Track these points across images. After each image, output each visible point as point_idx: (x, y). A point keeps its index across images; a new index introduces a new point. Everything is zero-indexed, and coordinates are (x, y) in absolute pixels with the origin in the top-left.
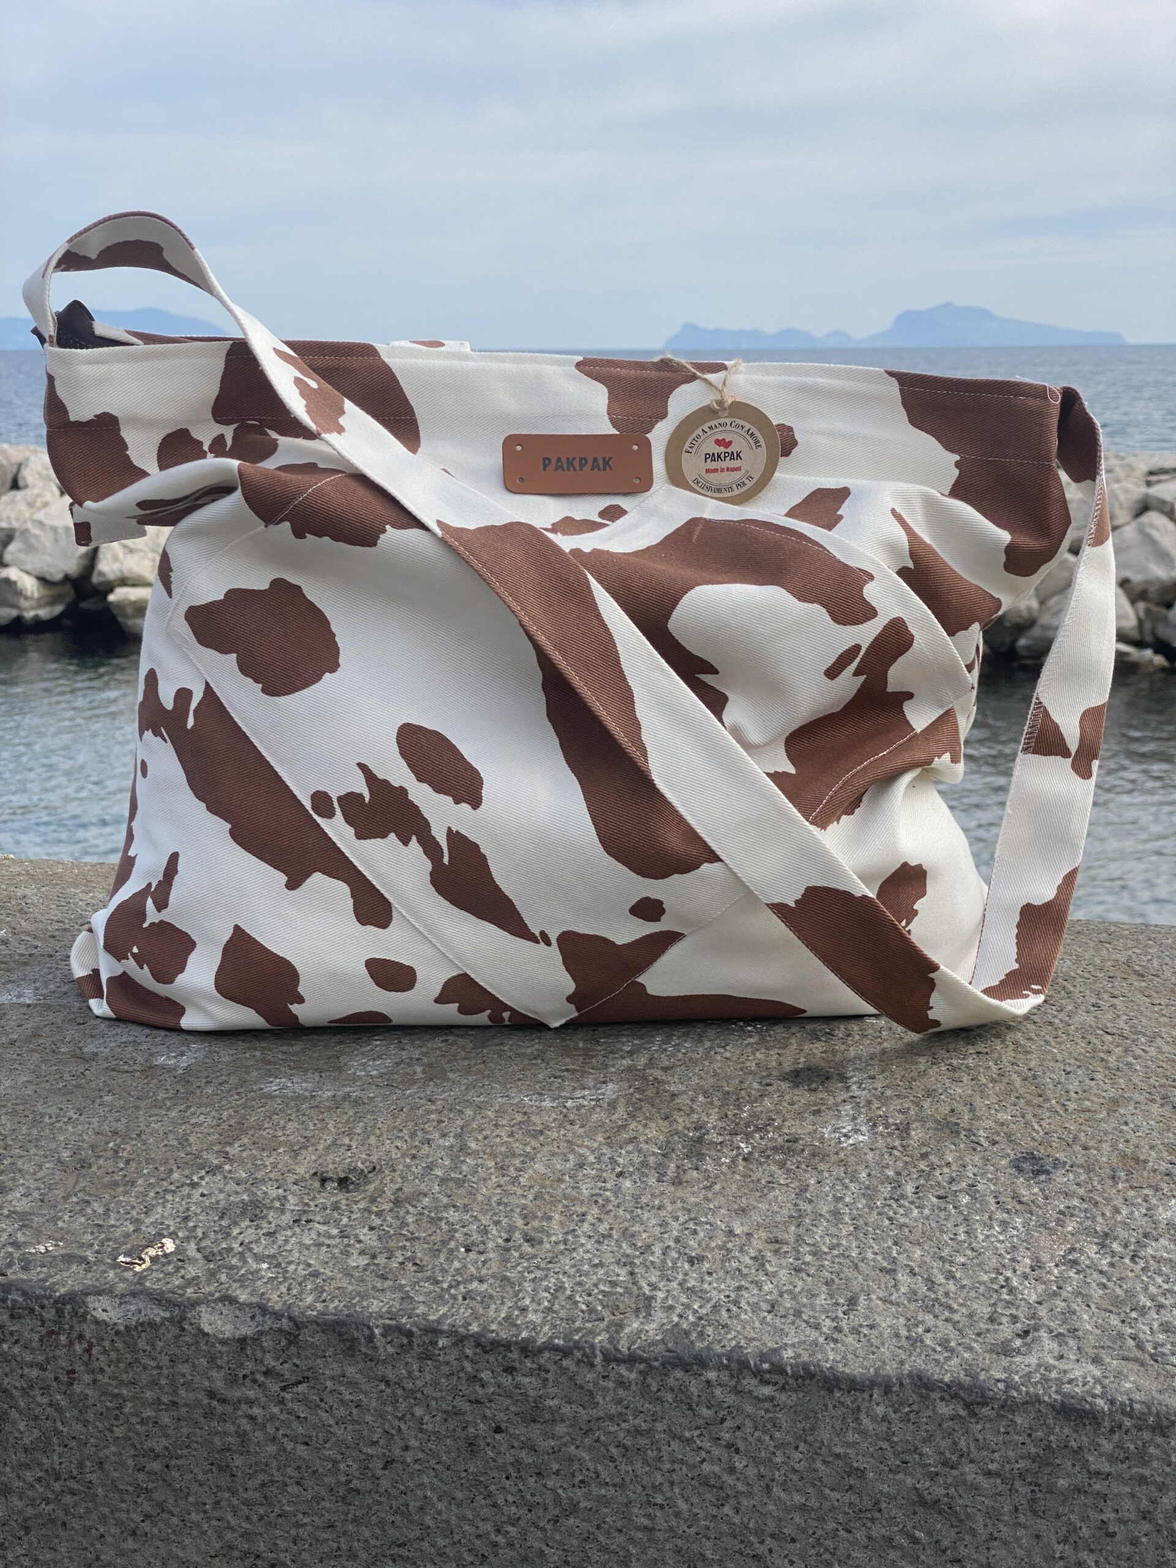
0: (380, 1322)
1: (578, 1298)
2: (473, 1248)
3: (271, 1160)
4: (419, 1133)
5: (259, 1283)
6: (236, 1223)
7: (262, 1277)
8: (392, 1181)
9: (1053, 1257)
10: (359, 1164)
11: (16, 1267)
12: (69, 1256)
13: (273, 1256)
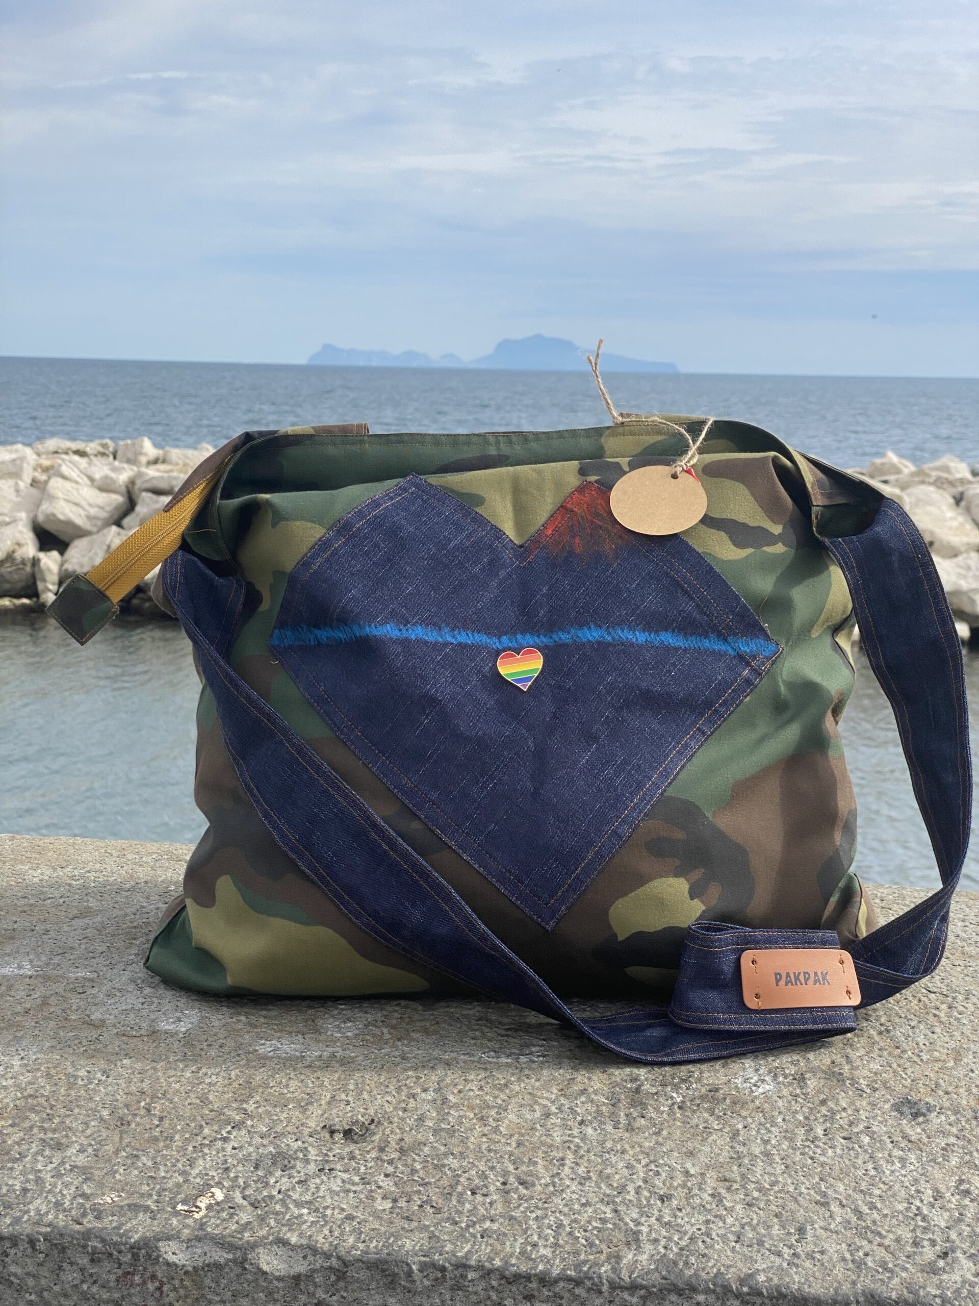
0: (416, 1259)
1: (578, 1235)
2: (477, 1191)
3: (285, 1115)
4: (403, 1088)
5: (304, 1227)
6: (271, 1173)
7: (306, 1222)
8: (392, 1132)
9: (948, 1188)
10: (360, 1117)
11: (90, 1217)
12: (135, 1205)
13: (311, 1202)
